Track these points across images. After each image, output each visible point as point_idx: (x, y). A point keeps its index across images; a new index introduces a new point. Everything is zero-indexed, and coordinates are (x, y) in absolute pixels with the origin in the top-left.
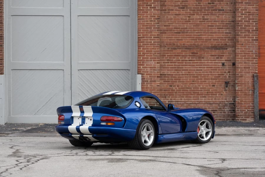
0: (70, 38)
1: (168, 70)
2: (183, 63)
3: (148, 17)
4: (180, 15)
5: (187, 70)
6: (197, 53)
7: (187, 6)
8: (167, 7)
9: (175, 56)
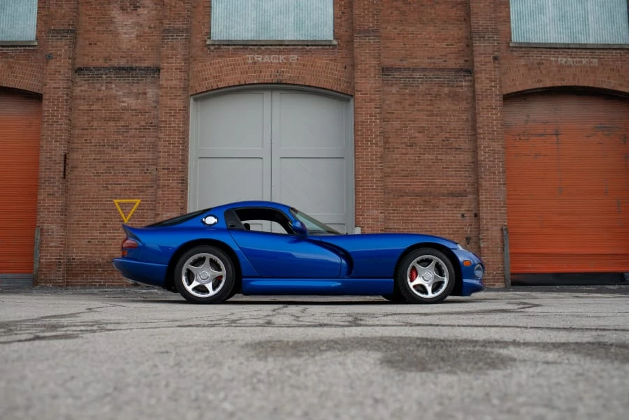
0: (270, 184)
1: (394, 223)
2: (413, 214)
3: (368, 155)
4: (407, 154)
5: (418, 223)
6: (430, 202)
7: (415, 143)
8: (391, 145)
9: (403, 204)
